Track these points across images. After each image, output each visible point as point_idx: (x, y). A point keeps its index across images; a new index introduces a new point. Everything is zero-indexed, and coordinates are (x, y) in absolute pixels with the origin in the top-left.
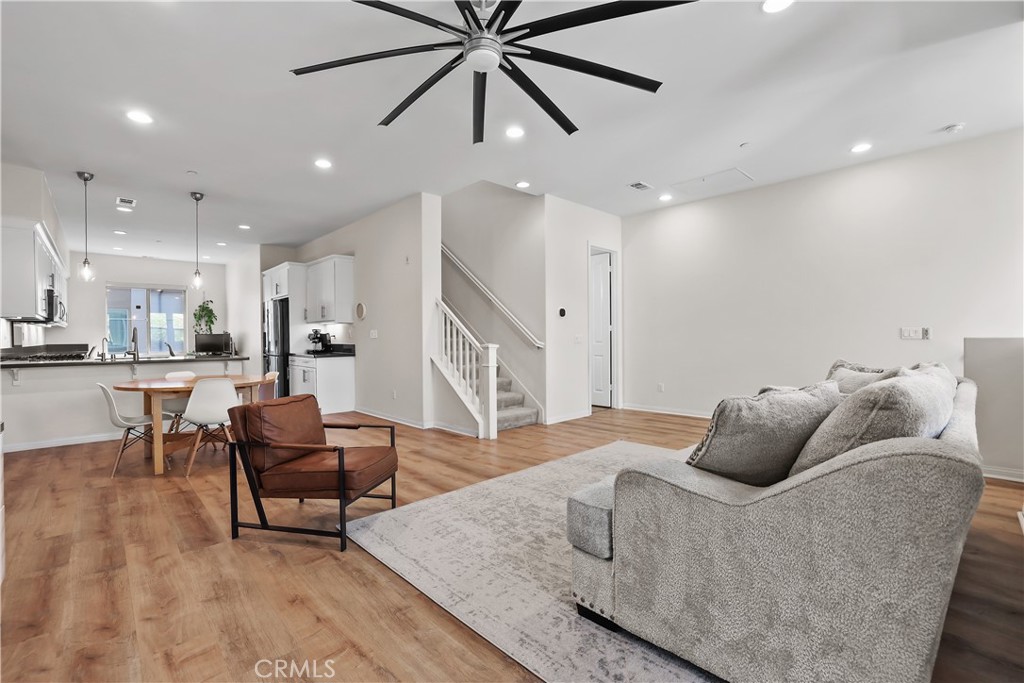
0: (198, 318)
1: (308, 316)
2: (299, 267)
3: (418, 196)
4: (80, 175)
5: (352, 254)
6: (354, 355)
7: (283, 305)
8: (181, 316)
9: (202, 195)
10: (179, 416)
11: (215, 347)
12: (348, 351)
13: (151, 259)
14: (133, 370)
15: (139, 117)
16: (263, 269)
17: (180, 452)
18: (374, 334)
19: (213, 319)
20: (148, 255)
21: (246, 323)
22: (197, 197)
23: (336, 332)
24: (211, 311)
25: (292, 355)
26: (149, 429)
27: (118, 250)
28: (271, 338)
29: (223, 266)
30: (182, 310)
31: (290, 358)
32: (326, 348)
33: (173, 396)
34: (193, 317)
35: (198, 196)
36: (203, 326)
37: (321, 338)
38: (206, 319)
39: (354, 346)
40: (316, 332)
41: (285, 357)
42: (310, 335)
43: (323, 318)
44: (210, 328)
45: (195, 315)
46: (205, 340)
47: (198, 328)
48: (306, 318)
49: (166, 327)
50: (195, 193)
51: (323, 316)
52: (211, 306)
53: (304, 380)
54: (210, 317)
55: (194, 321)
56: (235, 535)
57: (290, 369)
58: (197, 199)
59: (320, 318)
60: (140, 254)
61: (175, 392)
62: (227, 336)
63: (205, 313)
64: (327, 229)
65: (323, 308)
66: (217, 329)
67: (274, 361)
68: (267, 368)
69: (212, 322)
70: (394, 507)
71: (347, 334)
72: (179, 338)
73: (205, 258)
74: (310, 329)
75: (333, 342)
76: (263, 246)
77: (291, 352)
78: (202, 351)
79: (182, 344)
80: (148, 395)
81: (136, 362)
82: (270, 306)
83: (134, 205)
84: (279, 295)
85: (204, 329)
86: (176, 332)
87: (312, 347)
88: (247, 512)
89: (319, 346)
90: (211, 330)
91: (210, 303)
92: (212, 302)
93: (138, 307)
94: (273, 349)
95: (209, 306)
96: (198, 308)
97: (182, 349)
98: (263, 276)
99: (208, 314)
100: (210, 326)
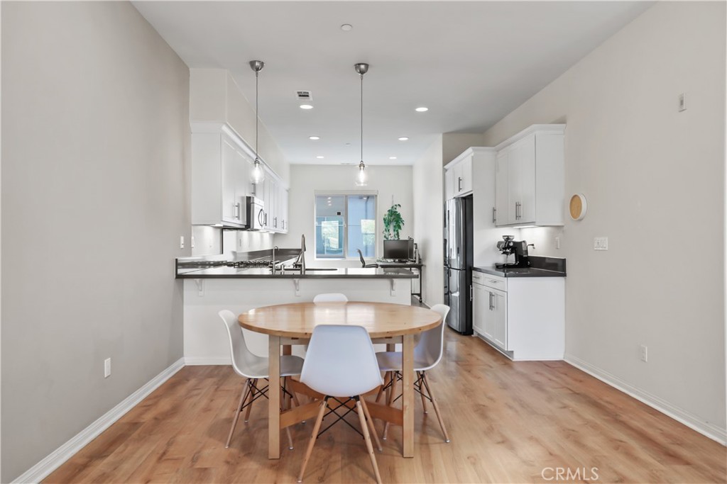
0: (387, 222)
1: (497, 217)
2: (486, 153)
4: (252, 64)
5: (562, 121)
6: (564, 275)
7: (467, 203)
9: (367, 66)
11: (401, 254)
12: (555, 268)
16: (445, 162)
18: (604, 242)
19: (401, 224)
21: (429, 228)
22: (362, 69)
23: (536, 240)
24: (399, 215)
25: (476, 269)
27: (320, 158)
28: (452, 244)
29: (411, 167)
30: (373, 216)
31: (474, 273)
32: (521, 261)
34: (383, 221)
35: (363, 67)
36: (392, 231)
37: (513, 248)
38: (394, 224)
39: (564, 261)
40: (508, 239)
41: (468, 270)
42: (499, 244)
44: (398, 234)
45: (384, 219)
46: (394, 246)
47: (387, 233)
48: (494, 220)
50: (359, 64)
51: (517, 217)
52: (399, 210)
53: (491, 307)
54: (397, 222)
55: (383, 226)
58: (362, 72)
59: (514, 220)
61: (293, 338)
62: (411, 242)
63: (394, 218)
65: (518, 205)
66: (404, 236)
68: (448, 301)
69: (400, 227)
71: (552, 241)
72: (369, 243)
74: (499, 235)
75: (532, 253)
76: (446, 134)
77: (475, 266)
78: (390, 258)
82: (452, 207)
83: (311, 98)
84: (462, 192)
85: (392, 235)
87: (502, 259)
89: (512, 259)
90: (398, 236)
91: (398, 207)
92: (400, 206)
93: (339, 214)
94: (454, 256)
95: (397, 210)
96: (387, 213)
97: (374, 254)
98: (445, 170)
99: (396, 219)
100: (397, 231)
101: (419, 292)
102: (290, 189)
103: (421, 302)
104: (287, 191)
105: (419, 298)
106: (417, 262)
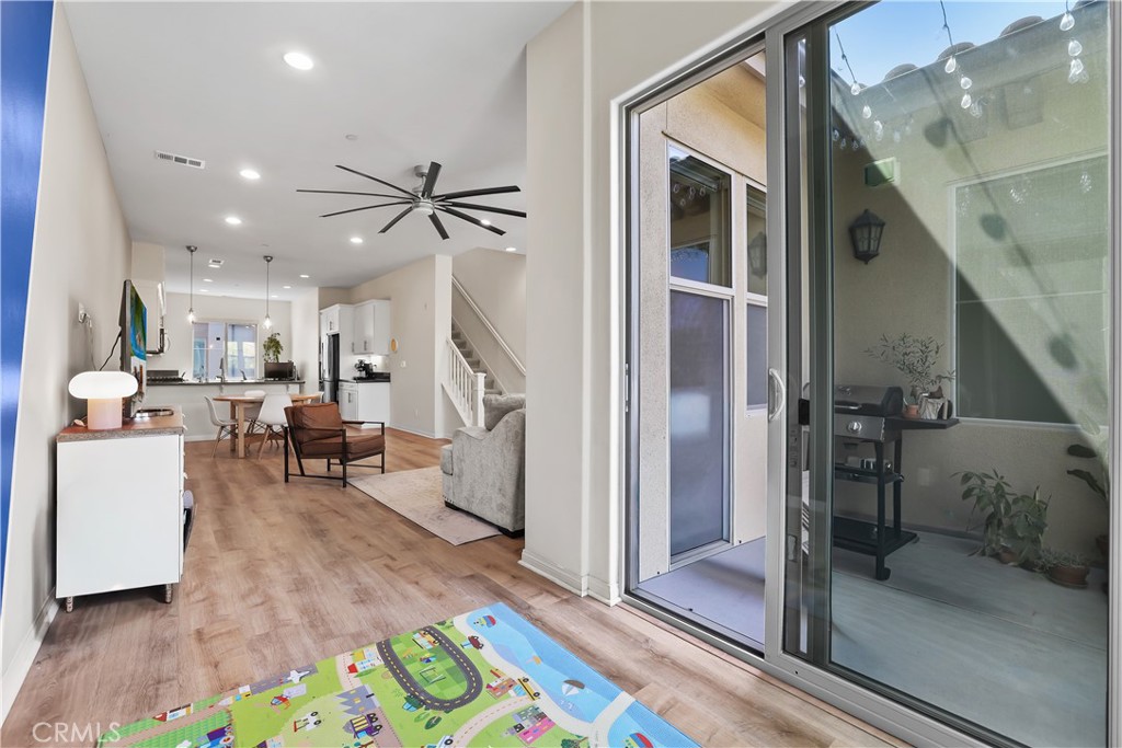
0: (267, 348)
1: (355, 349)
2: (348, 309)
3: (432, 257)
4: (189, 248)
5: (389, 299)
6: (389, 381)
7: (335, 338)
8: (253, 344)
9: (272, 257)
10: (254, 422)
11: (281, 373)
12: (384, 377)
13: (230, 298)
14: (221, 389)
15: (233, 221)
16: (320, 309)
17: (255, 446)
18: (404, 364)
19: (280, 350)
20: (227, 295)
21: (306, 354)
22: (268, 259)
23: (376, 362)
24: (278, 342)
25: (341, 381)
26: (234, 428)
27: (204, 291)
28: (325, 366)
29: (290, 302)
30: (254, 339)
31: (340, 383)
32: (368, 375)
33: (251, 406)
34: (263, 347)
36: (271, 355)
37: (364, 367)
38: (274, 349)
39: (390, 374)
40: (361, 362)
41: (336, 383)
42: (356, 365)
43: (366, 350)
44: (277, 358)
45: (264, 345)
46: (272, 368)
47: (267, 357)
48: (353, 350)
49: (236, 354)
50: (267, 257)
52: (278, 338)
53: (349, 401)
54: (276, 347)
55: (263, 350)
56: (287, 480)
57: (339, 393)
58: (268, 261)
59: (363, 351)
60: (221, 294)
61: (252, 402)
62: (291, 364)
63: (273, 344)
64: (371, 277)
65: (365, 342)
66: (283, 359)
67: (327, 386)
68: (322, 388)
69: (279, 352)
70: (383, 472)
71: (386, 365)
72: (250, 365)
73: (274, 297)
74: (356, 359)
75: (375, 370)
76: (321, 288)
77: (341, 378)
78: (270, 377)
79: (253, 372)
80: (234, 404)
81: (223, 383)
82: (325, 340)
83: (221, 263)
84: (332, 331)
85: (272, 358)
86: (246, 360)
87: (358, 374)
88: (294, 468)
89: (363, 374)
91: (277, 336)
92: (279, 334)
93: (218, 339)
94: (327, 376)
95: (276, 338)
96: (267, 339)
97: (254, 375)
98: (320, 314)
99: (276, 345)
100: (277, 355)
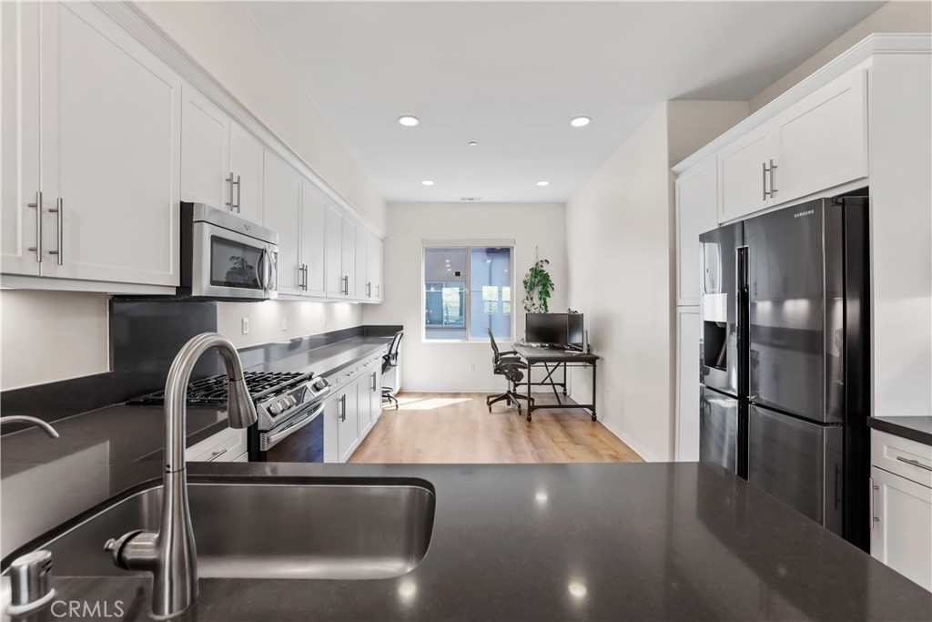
0: (529, 286)
19: (550, 290)
24: (546, 277)
29: (563, 205)
30: (509, 283)
34: (523, 285)
36: (536, 301)
38: (541, 288)
44: (545, 304)
45: (525, 282)
46: (539, 323)
47: (529, 303)
49: (496, 299)
52: (546, 268)
54: (545, 285)
55: (523, 293)
62: (574, 315)
63: (539, 280)
66: (555, 306)
69: (547, 294)
78: (536, 340)
85: (537, 305)
86: (505, 304)
90: (546, 307)
91: (545, 264)
92: (547, 261)
93: (458, 274)
95: (543, 269)
96: (529, 273)
97: (509, 334)
99: (544, 281)
100: (545, 300)
101: (592, 404)
102: (386, 238)
103: (594, 419)
104: (382, 241)
105: (591, 412)
106: (585, 351)
